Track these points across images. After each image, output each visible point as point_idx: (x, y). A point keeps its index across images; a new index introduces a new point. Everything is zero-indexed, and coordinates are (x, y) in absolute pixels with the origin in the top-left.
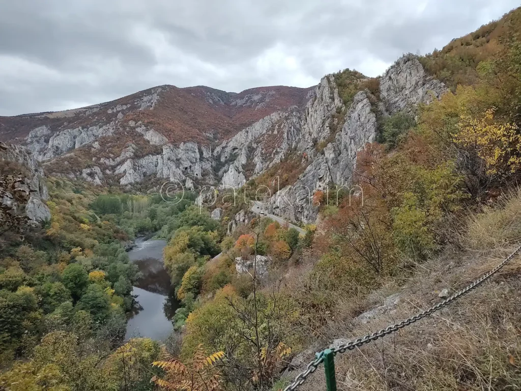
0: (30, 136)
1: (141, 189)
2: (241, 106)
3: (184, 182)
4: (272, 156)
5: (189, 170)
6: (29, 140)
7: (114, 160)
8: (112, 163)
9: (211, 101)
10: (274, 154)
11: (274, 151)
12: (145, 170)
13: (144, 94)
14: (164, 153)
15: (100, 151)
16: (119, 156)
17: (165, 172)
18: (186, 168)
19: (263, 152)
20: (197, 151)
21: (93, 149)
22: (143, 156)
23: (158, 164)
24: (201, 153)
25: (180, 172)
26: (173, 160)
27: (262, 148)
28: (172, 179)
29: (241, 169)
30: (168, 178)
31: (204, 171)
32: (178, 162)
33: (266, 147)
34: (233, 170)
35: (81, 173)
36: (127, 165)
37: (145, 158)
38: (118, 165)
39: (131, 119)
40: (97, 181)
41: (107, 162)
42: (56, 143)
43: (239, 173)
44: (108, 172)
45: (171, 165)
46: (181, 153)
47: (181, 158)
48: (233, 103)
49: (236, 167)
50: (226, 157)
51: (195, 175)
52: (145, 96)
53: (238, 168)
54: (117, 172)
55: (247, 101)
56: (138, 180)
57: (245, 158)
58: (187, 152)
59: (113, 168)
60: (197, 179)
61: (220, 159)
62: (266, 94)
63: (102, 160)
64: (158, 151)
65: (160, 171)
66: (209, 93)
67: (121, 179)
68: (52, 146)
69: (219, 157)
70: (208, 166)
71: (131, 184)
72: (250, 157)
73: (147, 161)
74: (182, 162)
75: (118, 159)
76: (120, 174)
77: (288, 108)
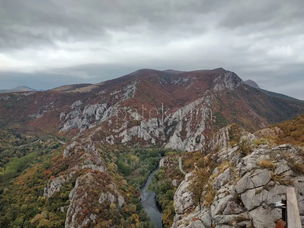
0: (73, 105)
1: (131, 145)
2: (177, 84)
3: (151, 139)
4: (196, 129)
5: (153, 132)
6: (73, 108)
7: (118, 130)
8: (118, 131)
9: (161, 83)
10: (197, 128)
11: (197, 125)
12: (132, 134)
13: (128, 84)
14: (141, 125)
15: (112, 125)
16: (121, 127)
17: (142, 135)
18: (151, 132)
19: (191, 125)
20: (157, 122)
21: (109, 124)
22: (132, 127)
23: (138, 130)
24: (159, 123)
25: (149, 134)
26: (145, 129)
27: (190, 123)
28: (145, 139)
29: (179, 135)
30: (143, 138)
31: (160, 133)
32: (148, 129)
33: (192, 123)
34: (175, 136)
35: (105, 139)
36: (125, 133)
37: (133, 128)
38: (120, 132)
39: (125, 106)
40: (112, 142)
41: (115, 131)
42: (86, 112)
43: (178, 137)
44: (116, 136)
45: (145, 131)
46: (149, 124)
47: (149, 127)
48: (172, 82)
49: (177, 133)
50: (171, 123)
51: (156, 135)
52: (129, 85)
53: (178, 134)
54: (120, 136)
55: (180, 81)
56: (129, 140)
57: (181, 127)
58: (152, 123)
59: (118, 134)
60: (157, 137)
61: (167, 124)
62: (191, 78)
63: (113, 130)
64: (138, 123)
65: (139, 134)
66: (159, 78)
67: (122, 140)
68: (85, 114)
69: (167, 123)
70: (162, 130)
71: (126, 142)
72: (184, 127)
73: (134, 129)
74: (150, 129)
75: (120, 129)
76: (122, 137)
77: (203, 93)
